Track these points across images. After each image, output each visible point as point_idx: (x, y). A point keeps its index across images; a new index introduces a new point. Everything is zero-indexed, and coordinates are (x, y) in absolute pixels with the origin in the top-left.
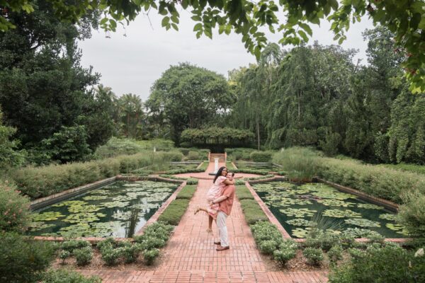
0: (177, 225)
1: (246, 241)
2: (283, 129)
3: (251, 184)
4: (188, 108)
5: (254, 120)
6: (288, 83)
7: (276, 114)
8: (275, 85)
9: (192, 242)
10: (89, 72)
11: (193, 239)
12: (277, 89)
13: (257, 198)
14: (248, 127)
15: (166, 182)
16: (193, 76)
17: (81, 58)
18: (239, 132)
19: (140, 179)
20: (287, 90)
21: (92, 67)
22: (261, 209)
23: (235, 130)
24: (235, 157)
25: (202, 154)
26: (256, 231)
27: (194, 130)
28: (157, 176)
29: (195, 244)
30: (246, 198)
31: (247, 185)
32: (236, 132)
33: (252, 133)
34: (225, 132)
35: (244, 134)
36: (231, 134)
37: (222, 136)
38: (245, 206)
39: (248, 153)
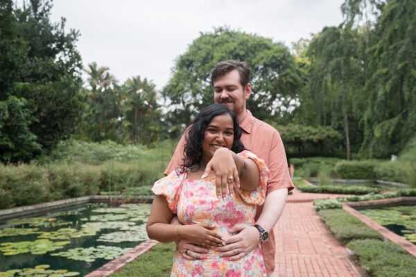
2: (395, 121)
5: (339, 110)
6: (402, 38)
7: (380, 93)
8: (378, 46)
10: (59, 28)
12: (381, 51)
14: (329, 124)
16: (235, 44)
17: (51, 10)
18: (313, 130)
20: (401, 51)
21: (64, 20)
23: (305, 129)
24: (308, 174)
32: (308, 131)
33: (336, 133)
34: (291, 131)
35: (323, 133)
36: (299, 134)
37: (286, 138)
38: (369, 259)
39: (330, 165)
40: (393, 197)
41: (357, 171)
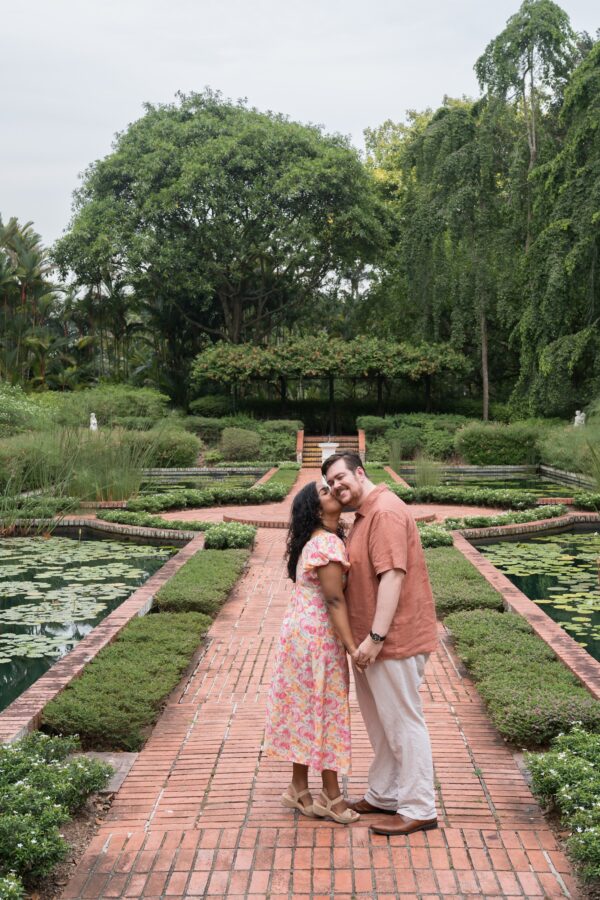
0: (136, 746)
1: (516, 857)
2: (582, 337)
3: (480, 543)
4: (218, 266)
5: (468, 307)
8: (552, 165)
9: (205, 857)
11: (211, 838)
12: (559, 179)
13: (522, 605)
14: (445, 336)
15: (125, 539)
16: (233, 142)
18: (410, 352)
19: (18, 532)
22: (555, 659)
23: (393, 348)
24: (397, 451)
25: (271, 436)
26: (565, 793)
27: (241, 349)
28: (89, 518)
29: (220, 877)
30: (471, 606)
31: (463, 546)
32: (399, 354)
33: (461, 358)
34: (360, 354)
35: (432, 360)
36: (379, 360)
37: (348, 370)
38: (471, 644)
39: (446, 432)
40: (555, 514)
41: (501, 447)
